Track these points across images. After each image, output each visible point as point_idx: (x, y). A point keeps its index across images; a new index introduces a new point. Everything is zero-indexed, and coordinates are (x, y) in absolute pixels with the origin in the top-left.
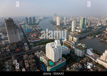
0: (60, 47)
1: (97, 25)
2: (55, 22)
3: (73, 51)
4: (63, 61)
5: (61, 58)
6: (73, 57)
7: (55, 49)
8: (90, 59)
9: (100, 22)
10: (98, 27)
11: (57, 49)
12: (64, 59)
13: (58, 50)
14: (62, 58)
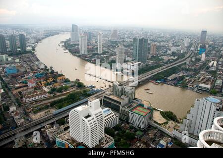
0: (100, 114)
1: (169, 52)
2: (75, 45)
3: (125, 117)
4: (108, 143)
5: (104, 136)
6: (128, 131)
7: (92, 121)
8: (160, 132)
9: (173, 44)
10: (171, 56)
11: (95, 119)
12: (109, 138)
13: (97, 122)
14: (106, 136)
